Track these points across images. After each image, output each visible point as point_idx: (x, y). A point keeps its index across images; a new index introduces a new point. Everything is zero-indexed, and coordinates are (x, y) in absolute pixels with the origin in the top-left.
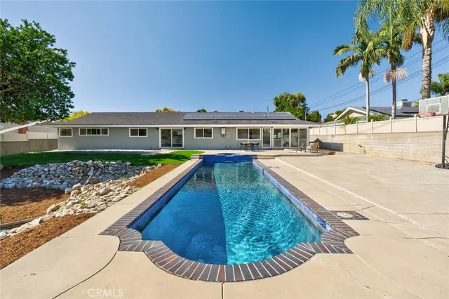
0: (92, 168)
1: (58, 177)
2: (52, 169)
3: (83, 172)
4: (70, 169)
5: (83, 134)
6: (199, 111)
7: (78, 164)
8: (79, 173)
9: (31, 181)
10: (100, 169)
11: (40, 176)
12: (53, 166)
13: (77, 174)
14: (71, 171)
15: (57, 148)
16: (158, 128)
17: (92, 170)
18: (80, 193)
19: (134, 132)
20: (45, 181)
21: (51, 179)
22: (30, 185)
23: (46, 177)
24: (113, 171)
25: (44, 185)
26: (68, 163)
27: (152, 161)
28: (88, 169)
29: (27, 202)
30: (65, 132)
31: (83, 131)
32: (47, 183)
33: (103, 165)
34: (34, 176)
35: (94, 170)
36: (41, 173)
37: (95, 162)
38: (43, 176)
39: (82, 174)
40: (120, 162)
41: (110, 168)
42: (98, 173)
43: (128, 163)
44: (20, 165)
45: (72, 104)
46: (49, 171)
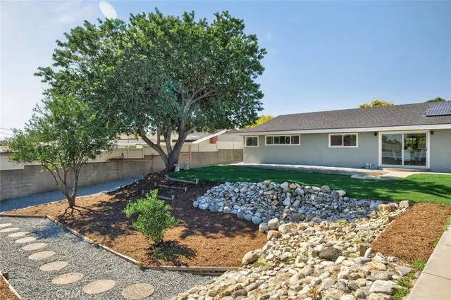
0: (289, 194)
1: (249, 202)
2: (243, 190)
3: (277, 199)
4: (261, 192)
5: (270, 143)
6: (430, 101)
7: (271, 187)
8: (273, 200)
9: (222, 204)
10: (298, 197)
11: (230, 198)
12: (244, 187)
13: (270, 200)
14: (262, 195)
15: (242, 160)
16: (376, 134)
17: (288, 198)
18: (279, 236)
19: (336, 140)
20: (236, 207)
21: (242, 205)
22: (220, 210)
23: (237, 200)
24: (318, 202)
25: (234, 212)
26: (260, 184)
27: (382, 192)
28: (283, 195)
29: (219, 235)
30: (251, 141)
31: (270, 140)
32: (238, 209)
33: (302, 192)
34: (225, 197)
35: (291, 197)
36: (232, 195)
37: (292, 186)
38: (234, 199)
39: (276, 202)
40: (326, 188)
41: (313, 197)
42: (296, 203)
43: (342, 192)
44: (212, 180)
45: (261, 106)
46: (239, 192)
